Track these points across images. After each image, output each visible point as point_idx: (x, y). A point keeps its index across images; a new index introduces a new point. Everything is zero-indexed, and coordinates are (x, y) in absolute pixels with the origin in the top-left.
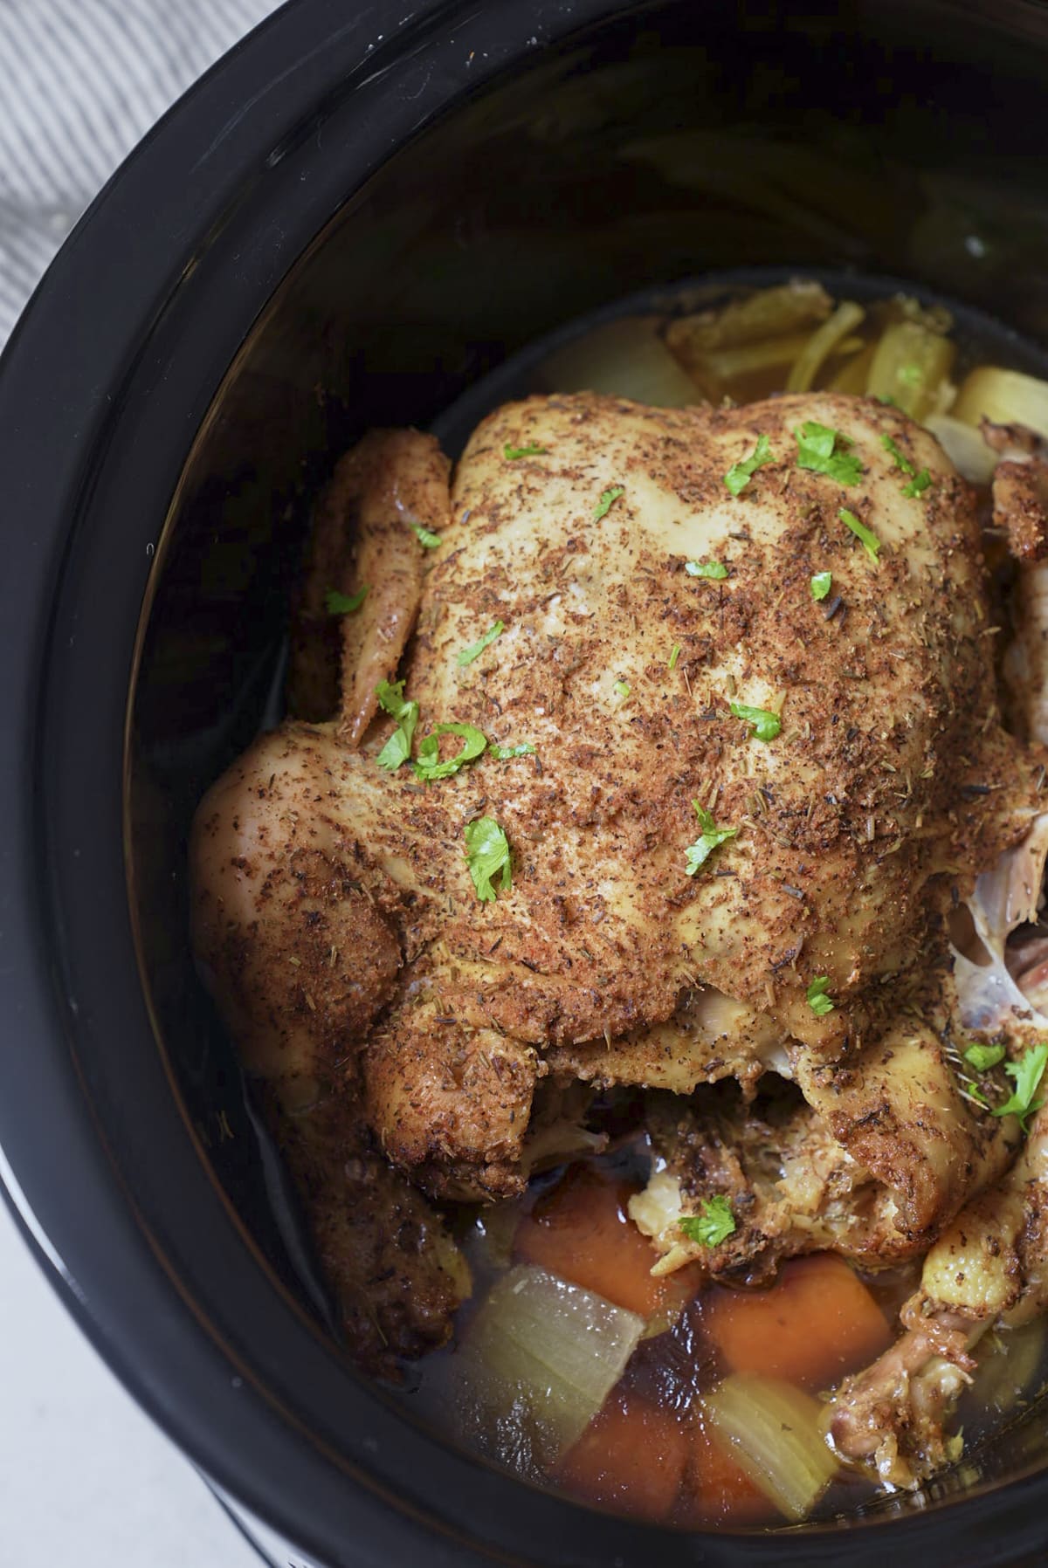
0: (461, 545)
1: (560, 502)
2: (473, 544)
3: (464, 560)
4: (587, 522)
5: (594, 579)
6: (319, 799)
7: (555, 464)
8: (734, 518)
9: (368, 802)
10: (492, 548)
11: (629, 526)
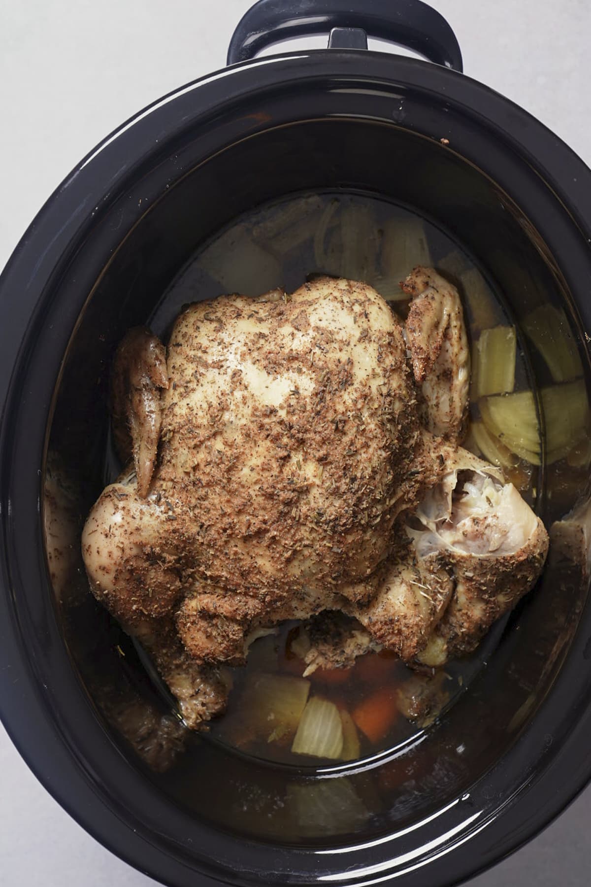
0: (175, 401)
1: (214, 382)
2: (180, 401)
3: (177, 410)
4: (227, 392)
5: (234, 422)
6: (131, 533)
7: (210, 359)
8: (292, 381)
9: (153, 528)
10: (188, 404)
11: (246, 393)
